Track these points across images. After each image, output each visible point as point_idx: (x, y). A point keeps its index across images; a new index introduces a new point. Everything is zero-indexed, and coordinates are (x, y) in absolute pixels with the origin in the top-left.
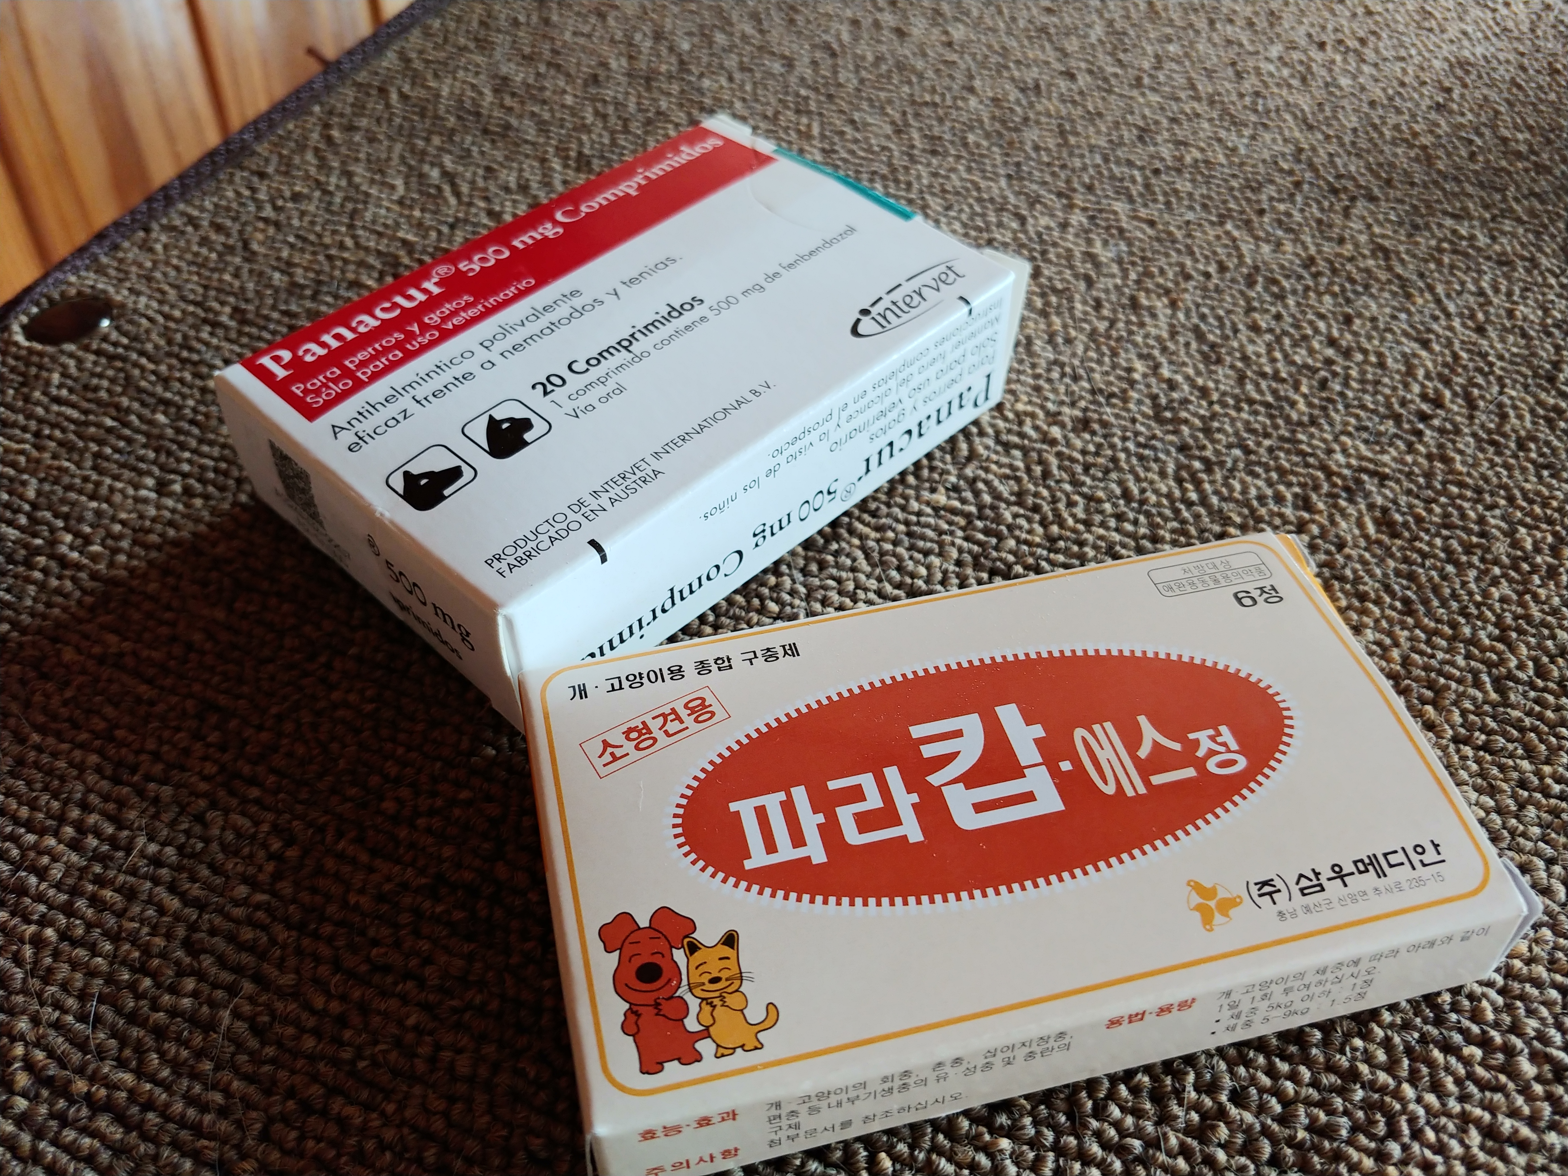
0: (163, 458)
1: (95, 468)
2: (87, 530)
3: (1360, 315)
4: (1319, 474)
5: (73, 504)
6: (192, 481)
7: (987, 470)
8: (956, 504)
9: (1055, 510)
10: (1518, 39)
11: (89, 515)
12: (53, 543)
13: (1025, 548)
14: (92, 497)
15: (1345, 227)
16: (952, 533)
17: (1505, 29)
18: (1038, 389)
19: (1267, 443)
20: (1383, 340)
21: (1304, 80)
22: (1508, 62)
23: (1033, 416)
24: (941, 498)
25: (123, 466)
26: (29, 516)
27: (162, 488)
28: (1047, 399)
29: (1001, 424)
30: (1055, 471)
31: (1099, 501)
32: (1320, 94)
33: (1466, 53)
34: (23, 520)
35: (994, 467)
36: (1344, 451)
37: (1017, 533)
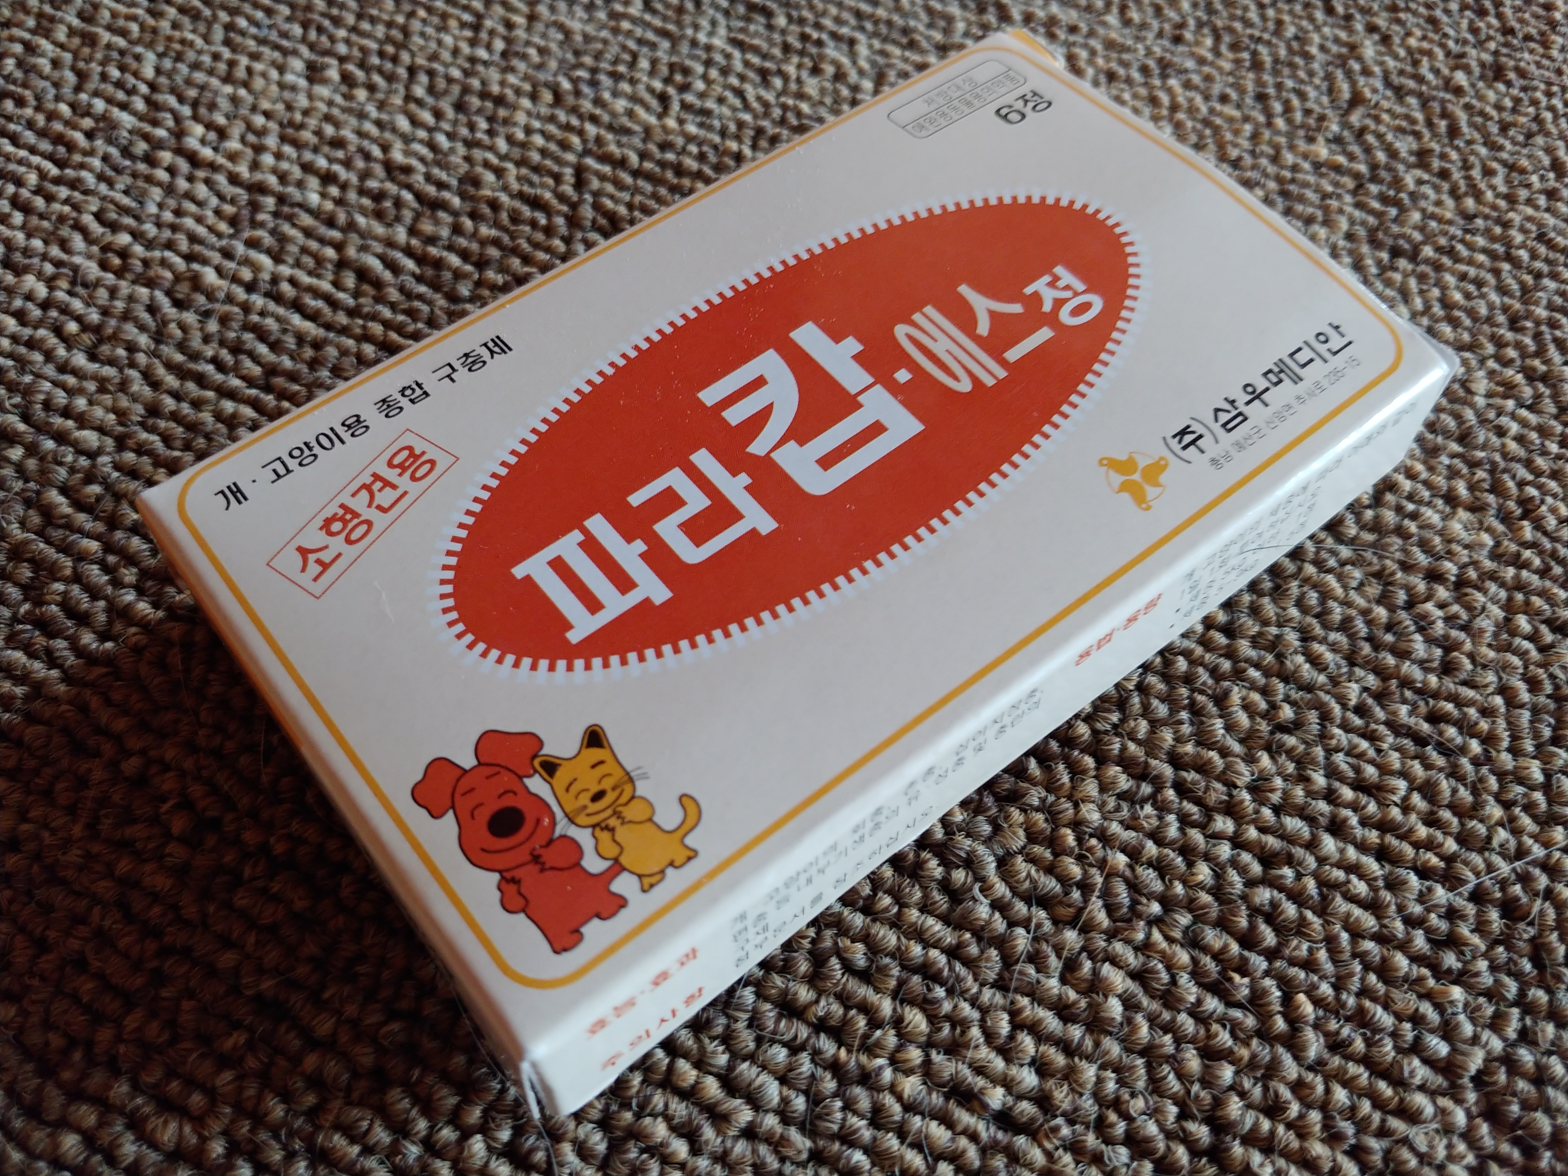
0: (313, 35)
1: (227, 42)
2: (221, 120)
5: (203, 88)
6: (351, 67)
7: (1377, 119)
8: (1341, 159)
9: (1468, 178)
11: (224, 104)
12: (179, 133)
13: (1433, 224)
14: (228, 79)
16: (1339, 197)
18: (1433, 21)
23: (1429, 54)
24: (1322, 151)
25: (262, 41)
26: (148, 100)
27: (314, 73)
28: (1445, 35)
29: (1391, 63)
30: (1465, 129)
31: (1523, 171)
34: (139, 105)
35: (1385, 117)
37: (1423, 204)
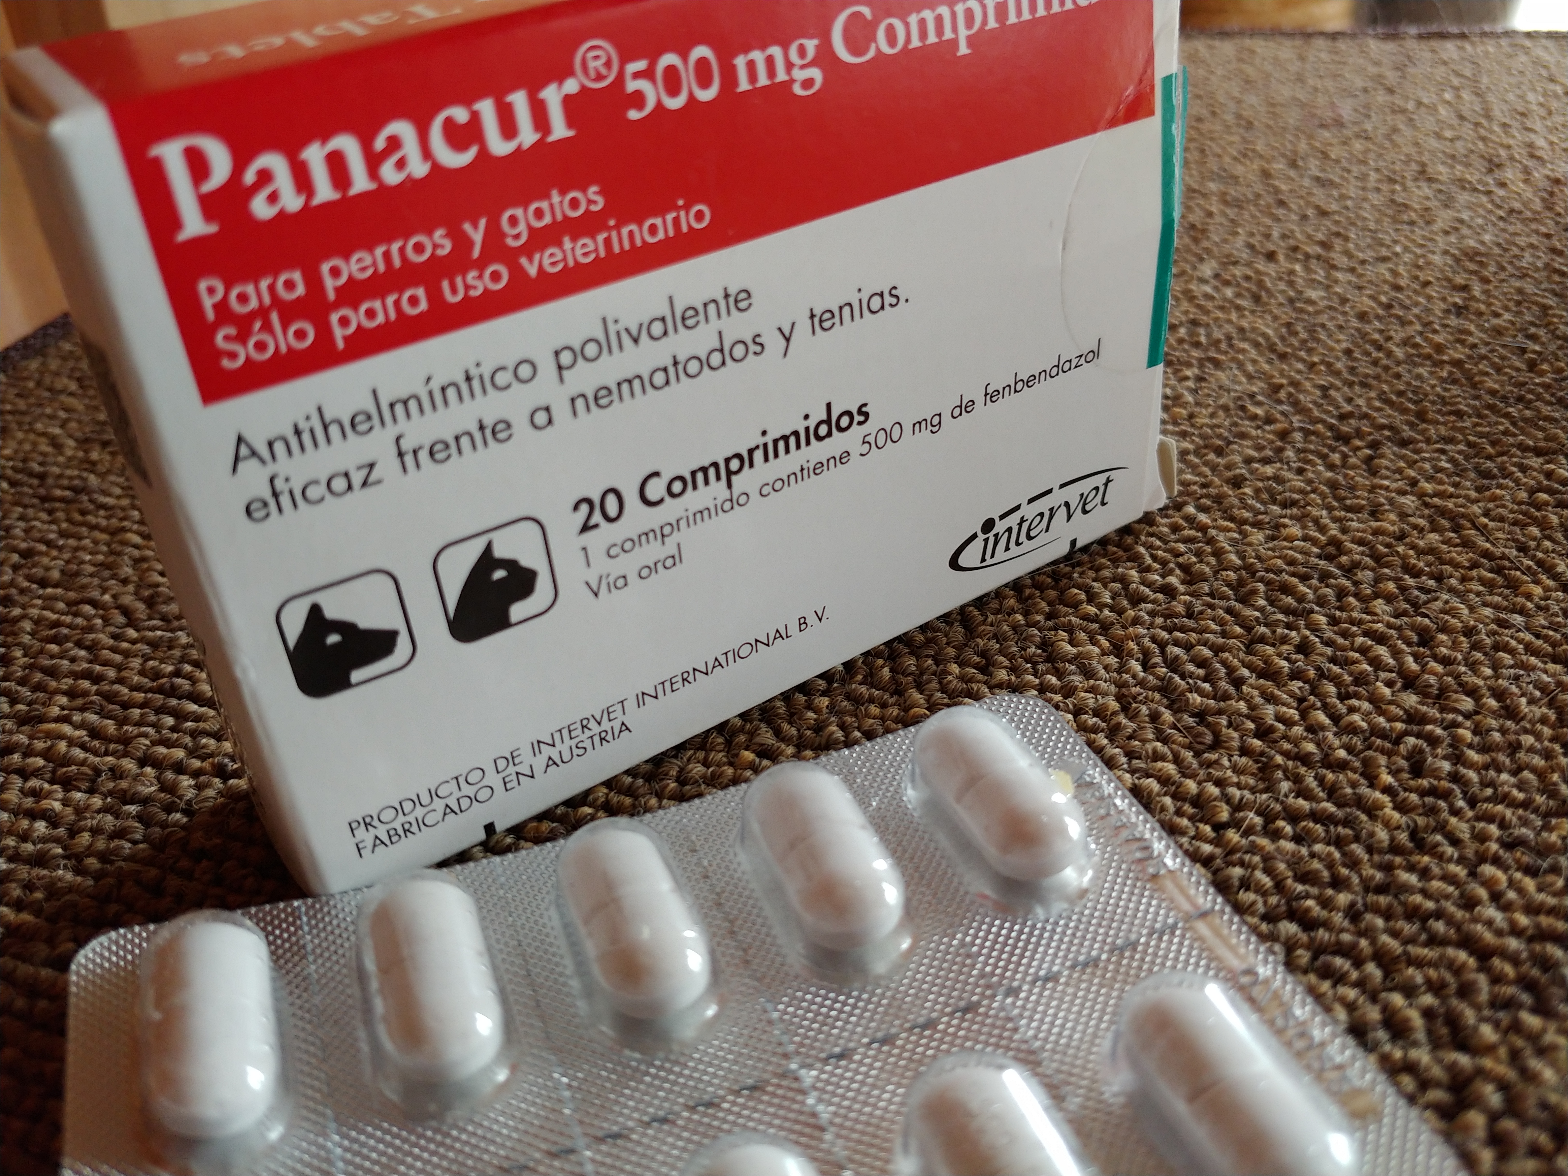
3: (1444, 629)
4: (1462, 956)
10: (1534, 220)
15: (1373, 489)
17: (1512, 211)
19: (1343, 898)
20: (1496, 666)
21: (1257, 299)
22: (1532, 246)
32: (1286, 314)
33: (1472, 243)
36: (1496, 897)
